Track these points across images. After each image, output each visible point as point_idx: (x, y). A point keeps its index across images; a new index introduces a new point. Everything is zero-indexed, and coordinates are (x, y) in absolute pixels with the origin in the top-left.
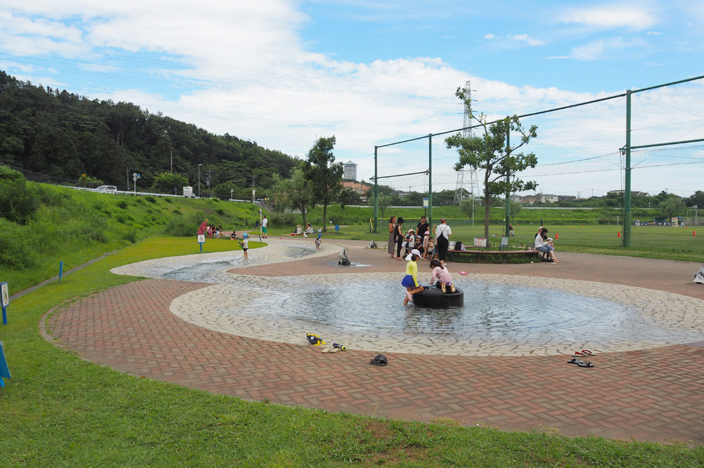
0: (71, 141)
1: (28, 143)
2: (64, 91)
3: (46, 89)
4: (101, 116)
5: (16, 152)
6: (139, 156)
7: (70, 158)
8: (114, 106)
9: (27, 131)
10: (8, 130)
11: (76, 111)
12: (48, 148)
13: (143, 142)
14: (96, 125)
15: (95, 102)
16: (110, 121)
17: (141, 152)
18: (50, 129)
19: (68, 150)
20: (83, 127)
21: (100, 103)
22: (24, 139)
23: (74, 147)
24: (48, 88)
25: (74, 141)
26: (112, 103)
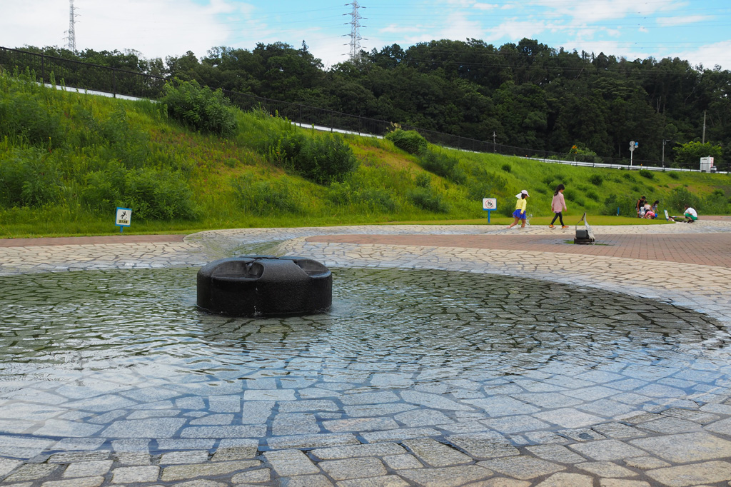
0: (598, 111)
1: (552, 118)
2: (602, 54)
3: (580, 54)
4: (639, 78)
5: (538, 129)
6: (683, 125)
7: (595, 132)
8: (656, 65)
9: (553, 105)
10: (532, 105)
11: (608, 75)
12: (572, 122)
13: (690, 107)
14: (631, 91)
15: (636, 62)
16: (649, 84)
17: (687, 119)
18: (576, 99)
19: (594, 122)
20: (615, 95)
21: (641, 62)
22: (548, 113)
23: (602, 118)
24: (583, 52)
25: (602, 111)
26: (655, 61)
